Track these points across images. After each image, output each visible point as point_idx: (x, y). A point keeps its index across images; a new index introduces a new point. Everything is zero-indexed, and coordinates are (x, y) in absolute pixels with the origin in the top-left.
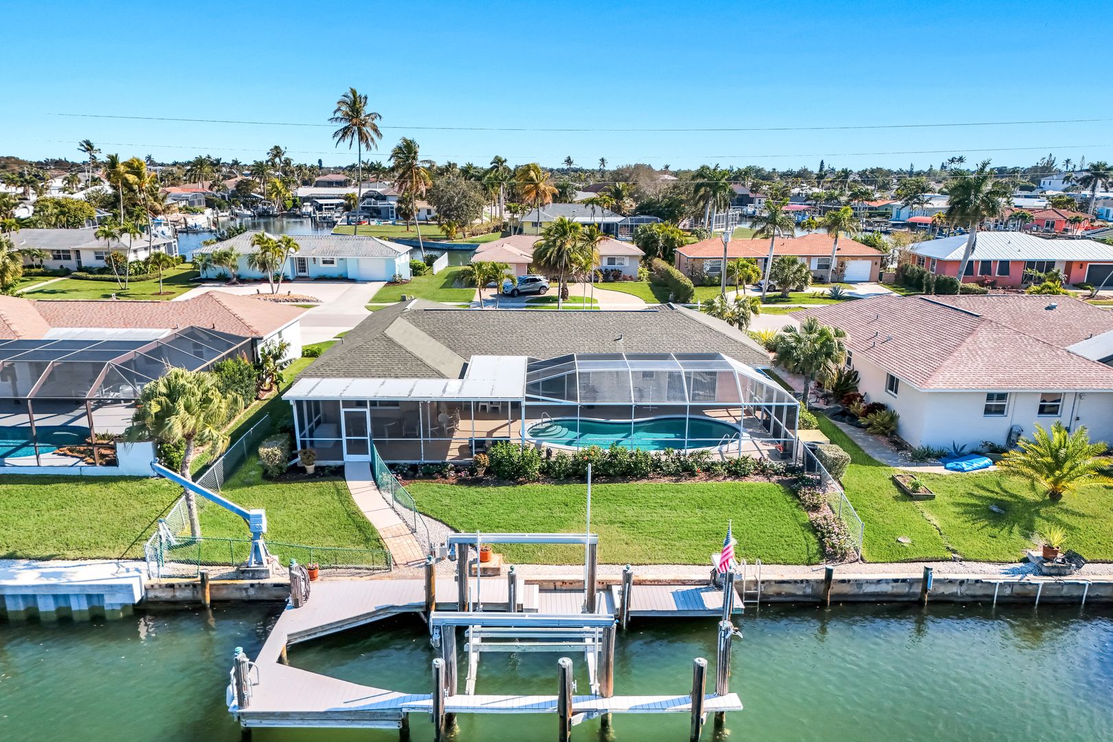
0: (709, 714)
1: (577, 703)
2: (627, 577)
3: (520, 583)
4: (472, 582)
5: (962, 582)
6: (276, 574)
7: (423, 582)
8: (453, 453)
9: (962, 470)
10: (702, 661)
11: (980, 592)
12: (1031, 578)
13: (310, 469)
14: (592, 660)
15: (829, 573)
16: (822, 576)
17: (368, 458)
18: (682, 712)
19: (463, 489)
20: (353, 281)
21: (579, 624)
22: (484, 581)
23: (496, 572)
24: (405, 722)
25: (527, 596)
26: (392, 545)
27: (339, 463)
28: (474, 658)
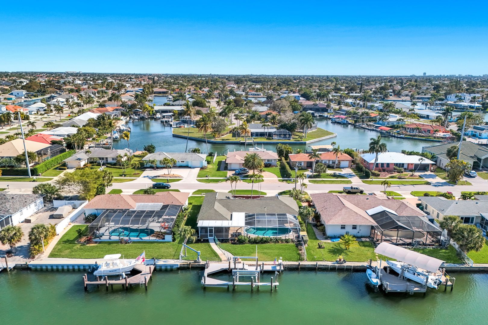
0: (274, 285)
1: (254, 284)
2: (263, 264)
3: (245, 264)
4: (237, 264)
5: (323, 265)
6: (202, 262)
7: (228, 264)
8: (230, 236)
9: (334, 241)
10: (272, 277)
11: (327, 267)
12: (336, 265)
13: (202, 240)
14: (256, 278)
15: (299, 263)
16: (298, 264)
17: (213, 238)
18: (269, 285)
19: (232, 245)
20: (190, 168)
21: (255, 272)
22: (239, 264)
23: (240, 262)
24: (228, 286)
25: (246, 267)
26: (221, 257)
27: (207, 239)
28: (238, 277)
